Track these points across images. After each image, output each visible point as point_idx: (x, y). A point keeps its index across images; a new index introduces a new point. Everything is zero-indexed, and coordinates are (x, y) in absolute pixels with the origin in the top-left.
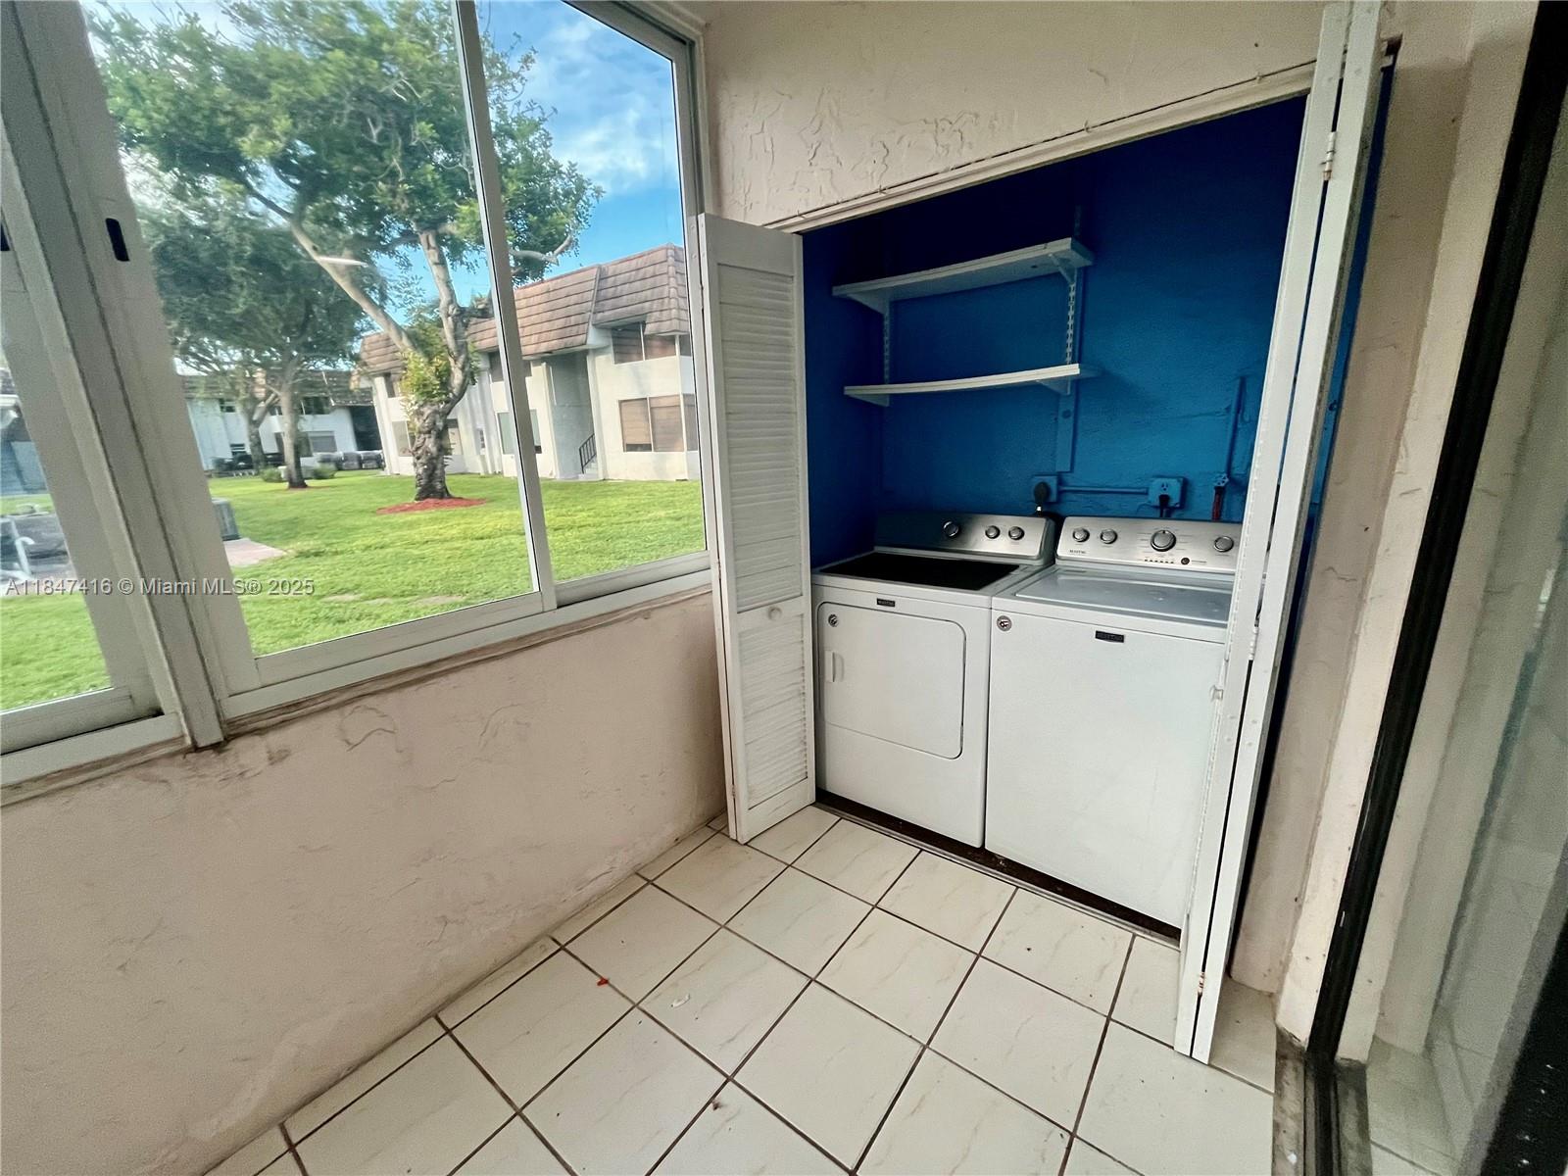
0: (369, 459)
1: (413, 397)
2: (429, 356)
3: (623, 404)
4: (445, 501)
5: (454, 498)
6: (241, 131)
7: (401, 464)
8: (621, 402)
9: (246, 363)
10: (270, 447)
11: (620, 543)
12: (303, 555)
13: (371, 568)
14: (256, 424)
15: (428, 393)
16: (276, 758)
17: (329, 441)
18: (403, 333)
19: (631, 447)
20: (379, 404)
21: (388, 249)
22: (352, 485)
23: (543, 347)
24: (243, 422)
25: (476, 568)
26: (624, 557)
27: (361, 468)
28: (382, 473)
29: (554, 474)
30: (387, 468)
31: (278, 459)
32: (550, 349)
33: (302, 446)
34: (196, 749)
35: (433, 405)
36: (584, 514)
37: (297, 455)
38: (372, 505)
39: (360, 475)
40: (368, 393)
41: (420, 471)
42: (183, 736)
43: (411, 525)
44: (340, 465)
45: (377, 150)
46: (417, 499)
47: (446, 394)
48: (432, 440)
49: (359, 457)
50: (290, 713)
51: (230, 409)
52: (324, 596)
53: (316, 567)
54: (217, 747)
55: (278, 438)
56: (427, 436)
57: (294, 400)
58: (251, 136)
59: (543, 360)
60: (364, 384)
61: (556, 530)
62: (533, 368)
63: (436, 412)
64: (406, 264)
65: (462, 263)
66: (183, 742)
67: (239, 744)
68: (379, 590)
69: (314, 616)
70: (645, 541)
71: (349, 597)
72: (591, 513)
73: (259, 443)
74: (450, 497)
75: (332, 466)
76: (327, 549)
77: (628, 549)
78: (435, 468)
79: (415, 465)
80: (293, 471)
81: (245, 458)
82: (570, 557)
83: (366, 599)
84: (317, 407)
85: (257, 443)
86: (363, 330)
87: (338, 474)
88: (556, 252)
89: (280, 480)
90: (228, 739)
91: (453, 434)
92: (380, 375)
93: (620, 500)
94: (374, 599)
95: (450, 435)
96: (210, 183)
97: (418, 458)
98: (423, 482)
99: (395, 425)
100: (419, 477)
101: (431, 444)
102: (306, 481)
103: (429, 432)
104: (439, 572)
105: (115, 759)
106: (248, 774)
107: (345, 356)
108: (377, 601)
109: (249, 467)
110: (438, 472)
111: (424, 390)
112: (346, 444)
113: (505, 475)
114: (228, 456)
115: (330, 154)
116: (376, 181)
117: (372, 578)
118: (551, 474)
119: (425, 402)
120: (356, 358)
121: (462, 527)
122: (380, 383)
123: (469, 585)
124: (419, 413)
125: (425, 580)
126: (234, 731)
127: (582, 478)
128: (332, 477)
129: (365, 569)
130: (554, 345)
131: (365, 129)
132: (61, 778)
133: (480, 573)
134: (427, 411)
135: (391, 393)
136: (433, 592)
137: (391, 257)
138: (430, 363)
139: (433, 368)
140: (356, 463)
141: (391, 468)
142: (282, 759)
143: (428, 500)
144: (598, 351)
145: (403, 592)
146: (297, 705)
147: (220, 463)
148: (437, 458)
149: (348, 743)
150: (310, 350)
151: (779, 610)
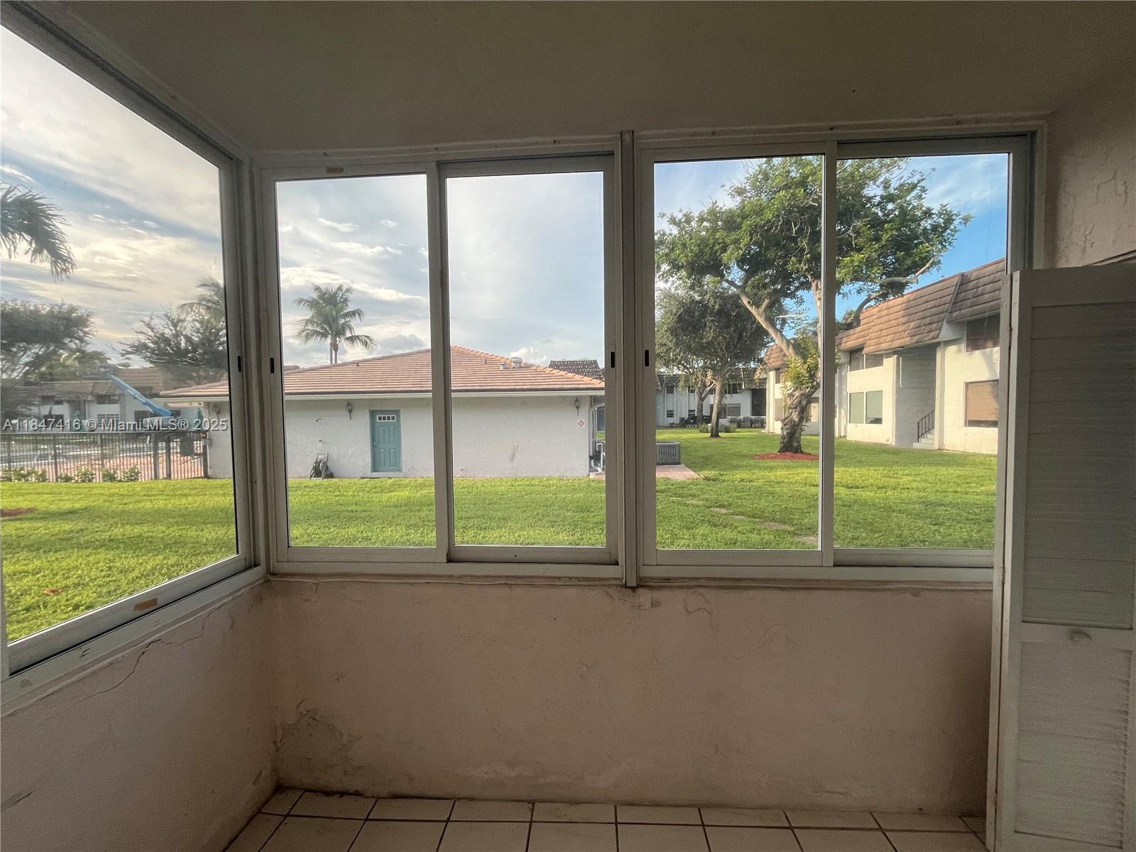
0: (756, 421)
1: (789, 384)
2: (804, 358)
3: (970, 385)
4: (798, 455)
5: (805, 453)
6: (724, 250)
7: (774, 426)
8: (967, 384)
9: (705, 368)
10: (706, 412)
11: (940, 511)
12: (707, 479)
13: (740, 494)
14: (702, 399)
15: (800, 382)
16: (655, 604)
17: (736, 409)
18: (791, 346)
19: (972, 423)
20: (769, 387)
21: (792, 295)
22: (743, 438)
23: (896, 344)
24: (697, 398)
25: (807, 508)
26: (941, 524)
27: (751, 427)
28: (763, 431)
29: (891, 440)
30: (766, 428)
31: (708, 420)
32: (902, 345)
33: (722, 412)
34: (625, 586)
35: (801, 390)
36: (909, 478)
37: (718, 418)
38: (751, 453)
39: (750, 431)
40: (764, 381)
41: (785, 433)
42: (623, 578)
43: (771, 468)
44: (740, 425)
45: (794, 240)
46: (779, 452)
47: (811, 383)
48: (797, 413)
49: (752, 419)
50: (665, 583)
51: (693, 392)
52: (711, 507)
53: (712, 488)
54: (633, 589)
55: (712, 407)
56: (794, 410)
57: (723, 386)
58: (728, 252)
59: (895, 353)
60: (763, 376)
61: (879, 488)
62: (885, 360)
63: (802, 395)
64: (801, 301)
65: (840, 294)
66: (622, 581)
67: (641, 591)
68: (742, 510)
69: (703, 518)
70: (969, 513)
71: (724, 511)
72: (918, 479)
73: (702, 411)
74: (802, 452)
75: (735, 425)
76: (720, 477)
77: (947, 517)
78: (795, 433)
79: (782, 429)
80: (714, 427)
81: (694, 418)
82: (885, 513)
83: (733, 514)
84: (734, 389)
85: (701, 409)
86: (769, 342)
87: (737, 430)
88: (917, 274)
89: (707, 432)
90: (639, 586)
91: (814, 407)
92: (773, 370)
93: (951, 470)
94: (737, 515)
95: (812, 408)
96: (708, 278)
97: (785, 425)
98: (785, 441)
99: (776, 401)
100: (783, 437)
101: (795, 417)
102: (720, 434)
103: (795, 408)
104: (781, 505)
105: (599, 579)
106: (641, 608)
107: (754, 360)
108: (738, 517)
109: (695, 423)
110: (797, 435)
111: (798, 380)
112: (746, 412)
113: (848, 438)
114: (686, 416)
115: (767, 248)
116: (791, 258)
117: (739, 501)
118: (888, 441)
119: (797, 388)
120: (761, 361)
121: (806, 475)
122: (772, 375)
123: (798, 519)
124: (791, 395)
125: (770, 509)
126: (642, 584)
127: (916, 445)
128: (734, 432)
129: (737, 494)
130: (906, 341)
131: (790, 229)
132: (583, 581)
133: (809, 513)
134: (797, 394)
135: (778, 381)
136: (774, 519)
137: (792, 299)
138: (805, 363)
139: (806, 366)
140: (749, 424)
141: (769, 429)
142: (656, 606)
143: (787, 453)
144: (948, 343)
145: (755, 514)
146: (668, 579)
147: (682, 419)
148: (798, 425)
149: (687, 610)
150: (738, 357)
151: (1088, 636)
